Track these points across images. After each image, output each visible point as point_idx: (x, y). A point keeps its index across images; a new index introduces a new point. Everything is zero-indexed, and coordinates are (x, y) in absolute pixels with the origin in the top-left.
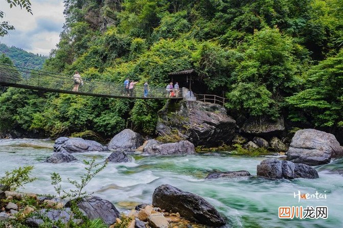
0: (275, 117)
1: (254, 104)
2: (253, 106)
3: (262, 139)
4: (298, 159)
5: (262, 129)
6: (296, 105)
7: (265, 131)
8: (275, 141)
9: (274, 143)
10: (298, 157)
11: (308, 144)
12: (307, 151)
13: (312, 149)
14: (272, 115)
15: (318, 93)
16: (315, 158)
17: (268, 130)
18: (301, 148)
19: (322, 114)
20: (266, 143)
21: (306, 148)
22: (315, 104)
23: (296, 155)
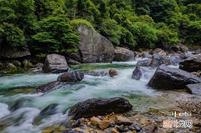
0: (25, 47)
1: (14, 39)
2: (13, 40)
3: (17, 61)
4: (55, 70)
5: (19, 55)
6: (39, 40)
7: (20, 56)
8: (26, 62)
9: (26, 63)
10: (56, 69)
11: (58, 62)
12: (59, 66)
13: (60, 64)
14: (23, 46)
15: (51, 35)
16: (63, 69)
17: (22, 56)
18: (55, 64)
19: (53, 46)
20: (20, 63)
21: (57, 64)
22: (50, 41)
23: (55, 68)
